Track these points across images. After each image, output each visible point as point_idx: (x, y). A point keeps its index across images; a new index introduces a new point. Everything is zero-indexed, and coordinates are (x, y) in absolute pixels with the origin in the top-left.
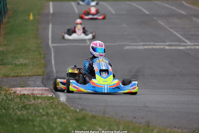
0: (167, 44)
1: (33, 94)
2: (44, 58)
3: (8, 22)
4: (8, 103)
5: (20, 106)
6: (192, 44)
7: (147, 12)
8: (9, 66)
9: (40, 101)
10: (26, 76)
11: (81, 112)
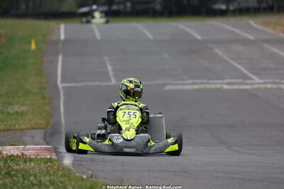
1: (23, 154)
2: (50, 103)
7: (199, 37)
9: (33, 165)
11: (90, 179)
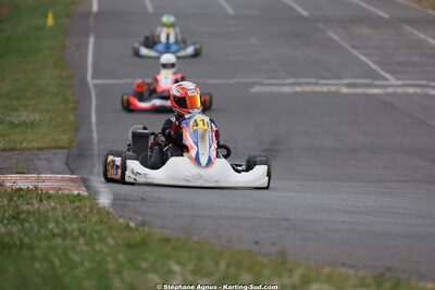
0: (345, 81)
1: (36, 188)
2: (75, 109)
5: (6, 215)
6: (400, 83)
9: (53, 204)
10: (33, 149)
11: (141, 228)
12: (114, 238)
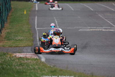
0: (104, 28)
3: (11, 15)
4: (11, 62)
5: (18, 64)
8: (12, 41)
9: (30, 61)
11: (54, 67)
12: (47, 70)
